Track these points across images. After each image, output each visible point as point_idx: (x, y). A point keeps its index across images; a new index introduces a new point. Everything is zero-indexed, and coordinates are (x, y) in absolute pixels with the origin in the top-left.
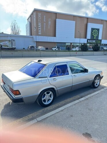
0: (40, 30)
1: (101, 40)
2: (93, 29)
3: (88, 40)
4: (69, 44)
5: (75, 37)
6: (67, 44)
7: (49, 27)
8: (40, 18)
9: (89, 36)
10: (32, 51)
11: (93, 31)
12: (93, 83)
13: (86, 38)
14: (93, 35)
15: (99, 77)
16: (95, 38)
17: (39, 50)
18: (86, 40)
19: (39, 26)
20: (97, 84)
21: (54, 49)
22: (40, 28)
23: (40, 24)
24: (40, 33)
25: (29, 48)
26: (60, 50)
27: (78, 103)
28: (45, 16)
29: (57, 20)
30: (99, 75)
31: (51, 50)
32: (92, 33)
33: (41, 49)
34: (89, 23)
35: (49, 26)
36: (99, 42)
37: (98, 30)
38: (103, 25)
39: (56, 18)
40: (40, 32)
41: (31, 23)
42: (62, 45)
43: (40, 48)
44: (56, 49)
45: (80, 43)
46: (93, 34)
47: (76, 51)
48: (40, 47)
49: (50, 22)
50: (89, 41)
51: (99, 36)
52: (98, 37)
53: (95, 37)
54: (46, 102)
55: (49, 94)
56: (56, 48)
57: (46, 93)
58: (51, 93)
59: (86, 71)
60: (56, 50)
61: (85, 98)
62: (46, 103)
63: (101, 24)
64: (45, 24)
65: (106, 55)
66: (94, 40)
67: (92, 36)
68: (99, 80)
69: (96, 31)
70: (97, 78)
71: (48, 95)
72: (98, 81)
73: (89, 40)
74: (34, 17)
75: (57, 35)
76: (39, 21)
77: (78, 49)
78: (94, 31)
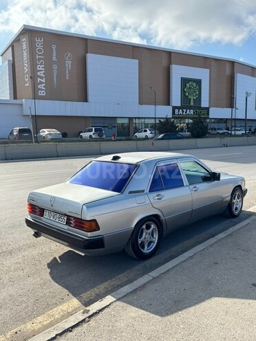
0: (41, 83)
1: (207, 109)
2: (185, 81)
3: (174, 108)
4: (126, 121)
5: (141, 103)
6: (119, 121)
7: (67, 75)
8: (40, 51)
9: (176, 99)
10: (23, 142)
11: (186, 86)
12: (230, 204)
13: (168, 103)
14: (187, 97)
15: (239, 191)
16: (192, 104)
17: (44, 140)
18: (170, 108)
19: (38, 73)
20: (236, 208)
21: (85, 135)
22: (42, 78)
23: (40, 67)
24: (41, 93)
25: (15, 134)
26: (104, 137)
27: (216, 242)
28: (54, 47)
29: (89, 56)
30: (240, 187)
31: (79, 139)
32: (183, 92)
33: (50, 137)
34: (173, 65)
35: (67, 72)
36: (203, 112)
37: (199, 82)
38: (208, 70)
39: (87, 52)
40: (42, 90)
41: (13, 65)
42: (107, 125)
43: (47, 133)
44: (94, 134)
45: (155, 118)
46: (187, 94)
47: (146, 138)
48: (45, 132)
49: (69, 63)
50: (176, 111)
51: (202, 99)
52: (199, 100)
53: (192, 100)
54: (146, 248)
55: (151, 229)
56: (91, 133)
57: (144, 227)
58: (153, 226)
59: (214, 177)
60: (94, 136)
61: (227, 234)
62: (146, 250)
63: (205, 67)
64: (55, 67)
65: (227, 146)
66: (190, 108)
67: (184, 98)
68: (240, 199)
69: (194, 84)
70: (237, 193)
71: (149, 231)
72: (238, 200)
73: (178, 108)
74: (24, 47)
75: (90, 97)
76: (39, 59)
77: (151, 133)
78: (188, 85)
